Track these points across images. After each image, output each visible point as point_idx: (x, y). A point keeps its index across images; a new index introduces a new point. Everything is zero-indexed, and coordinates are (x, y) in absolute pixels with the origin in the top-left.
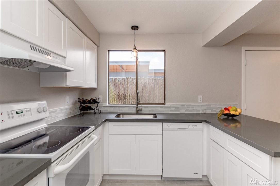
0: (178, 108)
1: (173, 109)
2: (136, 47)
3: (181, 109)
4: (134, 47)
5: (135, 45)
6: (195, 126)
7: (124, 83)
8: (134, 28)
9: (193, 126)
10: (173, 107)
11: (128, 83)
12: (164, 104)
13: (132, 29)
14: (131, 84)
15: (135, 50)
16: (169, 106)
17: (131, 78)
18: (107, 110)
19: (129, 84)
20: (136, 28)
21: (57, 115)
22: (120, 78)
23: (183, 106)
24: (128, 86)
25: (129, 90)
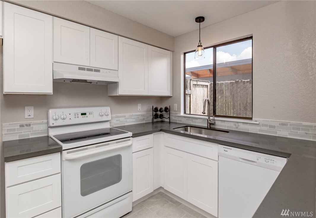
0: (274, 127)
1: (266, 128)
2: (201, 44)
3: (281, 131)
4: (199, 44)
5: (200, 41)
6: (270, 161)
7: (233, 88)
8: (198, 20)
9: (267, 160)
10: (263, 125)
11: (238, 88)
12: (251, 119)
13: (196, 21)
14: (242, 88)
15: (200, 48)
16: (257, 123)
17: (241, 81)
18: (181, 121)
19: (239, 90)
20: (201, 19)
21: (126, 120)
22: (227, 82)
23: (283, 124)
24: (238, 92)
25: (239, 98)
